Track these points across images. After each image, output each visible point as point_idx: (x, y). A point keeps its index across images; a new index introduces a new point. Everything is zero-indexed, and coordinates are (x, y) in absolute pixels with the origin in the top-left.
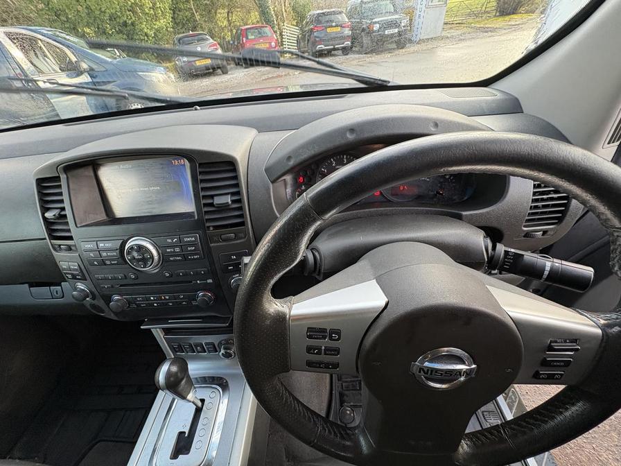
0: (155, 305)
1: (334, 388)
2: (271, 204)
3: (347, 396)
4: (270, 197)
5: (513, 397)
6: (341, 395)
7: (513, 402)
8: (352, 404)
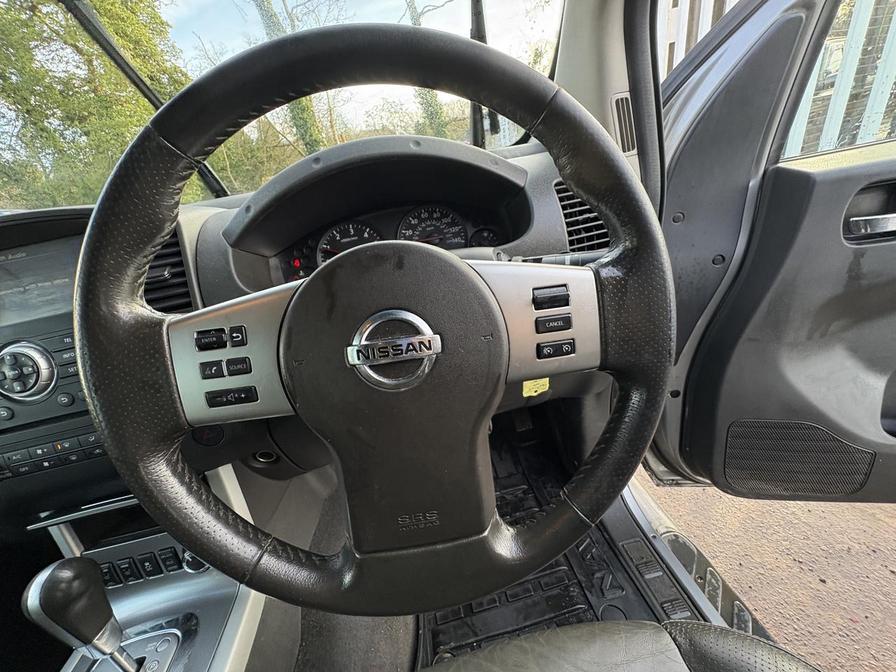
0: (46, 464)
1: (421, 625)
2: (230, 271)
3: (444, 633)
4: (228, 263)
5: (713, 580)
6: (435, 635)
7: (715, 589)
8: (453, 644)
